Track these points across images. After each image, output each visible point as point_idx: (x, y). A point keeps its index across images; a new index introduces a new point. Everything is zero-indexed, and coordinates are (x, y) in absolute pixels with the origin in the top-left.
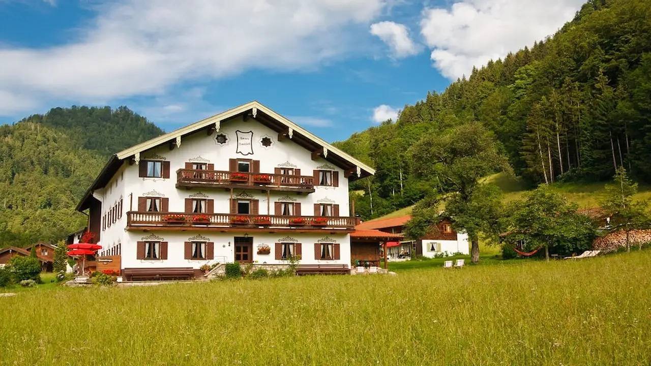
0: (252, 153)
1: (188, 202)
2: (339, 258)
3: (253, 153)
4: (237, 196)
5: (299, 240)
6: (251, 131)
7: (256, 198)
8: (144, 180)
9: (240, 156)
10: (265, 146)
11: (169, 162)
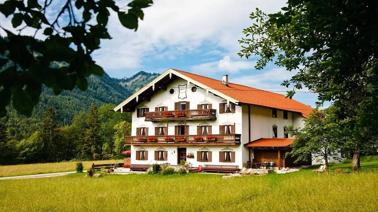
0: (186, 97)
1: (157, 129)
4: (178, 124)
5: (211, 149)
6: (186, 84)
7: (188, 124)
8: (139, 119)
9: (180, 100)
11: (149, 108)
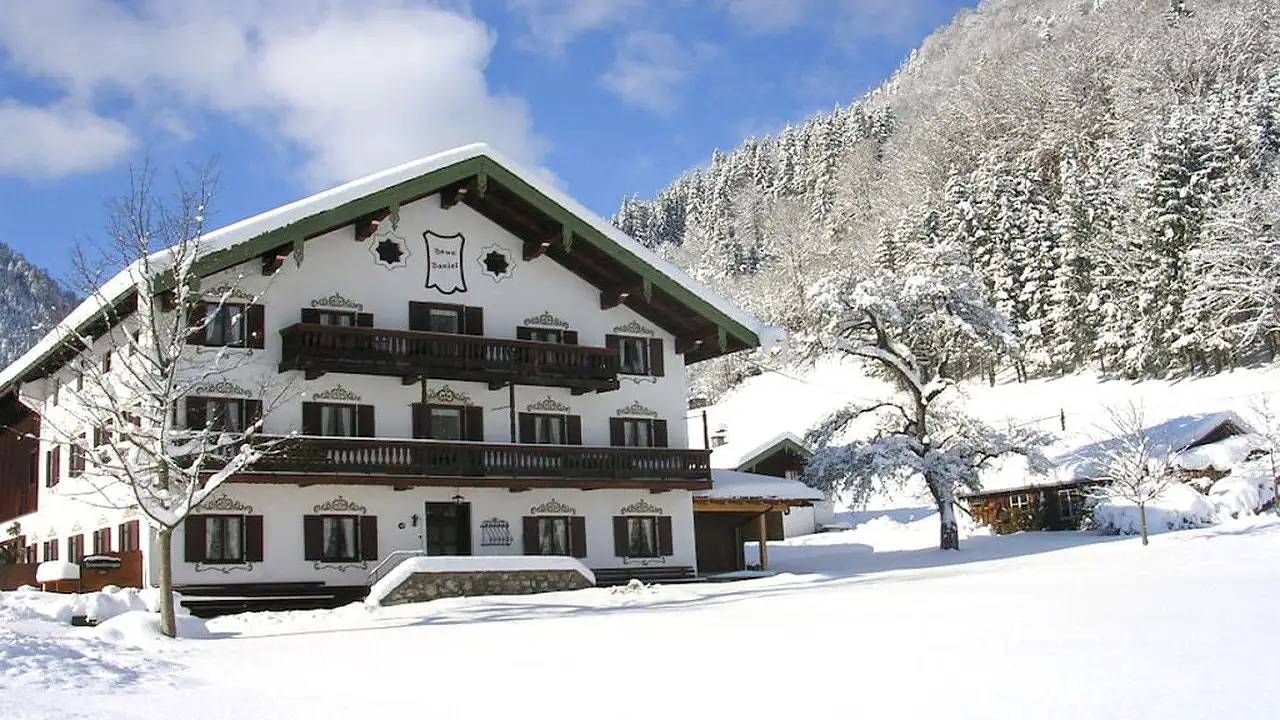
0: (463, 288)
1: (310, 412)
2: (670, 553)
3: (465, 290)
4: (430, 397)
6: (459, 235)
7: (475, 402)
9: (435, 297)
10: (493, 273)
11: (263, 306)
